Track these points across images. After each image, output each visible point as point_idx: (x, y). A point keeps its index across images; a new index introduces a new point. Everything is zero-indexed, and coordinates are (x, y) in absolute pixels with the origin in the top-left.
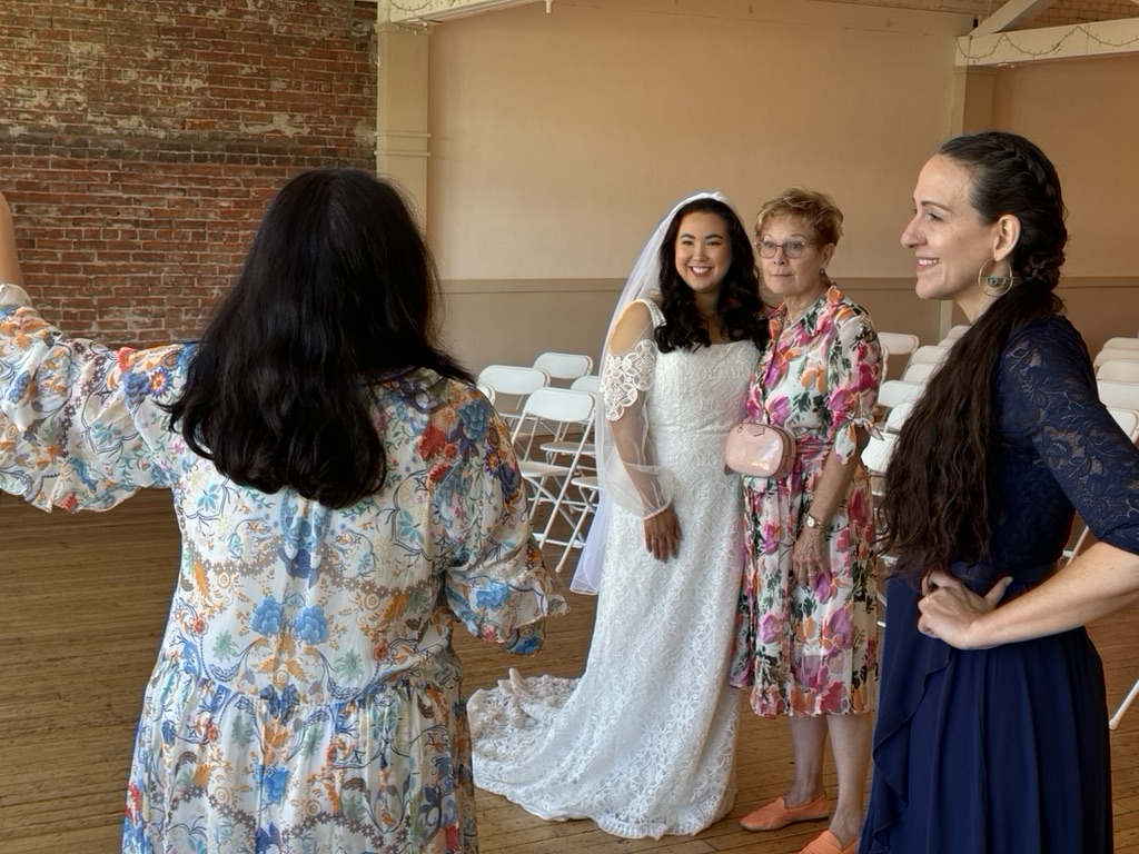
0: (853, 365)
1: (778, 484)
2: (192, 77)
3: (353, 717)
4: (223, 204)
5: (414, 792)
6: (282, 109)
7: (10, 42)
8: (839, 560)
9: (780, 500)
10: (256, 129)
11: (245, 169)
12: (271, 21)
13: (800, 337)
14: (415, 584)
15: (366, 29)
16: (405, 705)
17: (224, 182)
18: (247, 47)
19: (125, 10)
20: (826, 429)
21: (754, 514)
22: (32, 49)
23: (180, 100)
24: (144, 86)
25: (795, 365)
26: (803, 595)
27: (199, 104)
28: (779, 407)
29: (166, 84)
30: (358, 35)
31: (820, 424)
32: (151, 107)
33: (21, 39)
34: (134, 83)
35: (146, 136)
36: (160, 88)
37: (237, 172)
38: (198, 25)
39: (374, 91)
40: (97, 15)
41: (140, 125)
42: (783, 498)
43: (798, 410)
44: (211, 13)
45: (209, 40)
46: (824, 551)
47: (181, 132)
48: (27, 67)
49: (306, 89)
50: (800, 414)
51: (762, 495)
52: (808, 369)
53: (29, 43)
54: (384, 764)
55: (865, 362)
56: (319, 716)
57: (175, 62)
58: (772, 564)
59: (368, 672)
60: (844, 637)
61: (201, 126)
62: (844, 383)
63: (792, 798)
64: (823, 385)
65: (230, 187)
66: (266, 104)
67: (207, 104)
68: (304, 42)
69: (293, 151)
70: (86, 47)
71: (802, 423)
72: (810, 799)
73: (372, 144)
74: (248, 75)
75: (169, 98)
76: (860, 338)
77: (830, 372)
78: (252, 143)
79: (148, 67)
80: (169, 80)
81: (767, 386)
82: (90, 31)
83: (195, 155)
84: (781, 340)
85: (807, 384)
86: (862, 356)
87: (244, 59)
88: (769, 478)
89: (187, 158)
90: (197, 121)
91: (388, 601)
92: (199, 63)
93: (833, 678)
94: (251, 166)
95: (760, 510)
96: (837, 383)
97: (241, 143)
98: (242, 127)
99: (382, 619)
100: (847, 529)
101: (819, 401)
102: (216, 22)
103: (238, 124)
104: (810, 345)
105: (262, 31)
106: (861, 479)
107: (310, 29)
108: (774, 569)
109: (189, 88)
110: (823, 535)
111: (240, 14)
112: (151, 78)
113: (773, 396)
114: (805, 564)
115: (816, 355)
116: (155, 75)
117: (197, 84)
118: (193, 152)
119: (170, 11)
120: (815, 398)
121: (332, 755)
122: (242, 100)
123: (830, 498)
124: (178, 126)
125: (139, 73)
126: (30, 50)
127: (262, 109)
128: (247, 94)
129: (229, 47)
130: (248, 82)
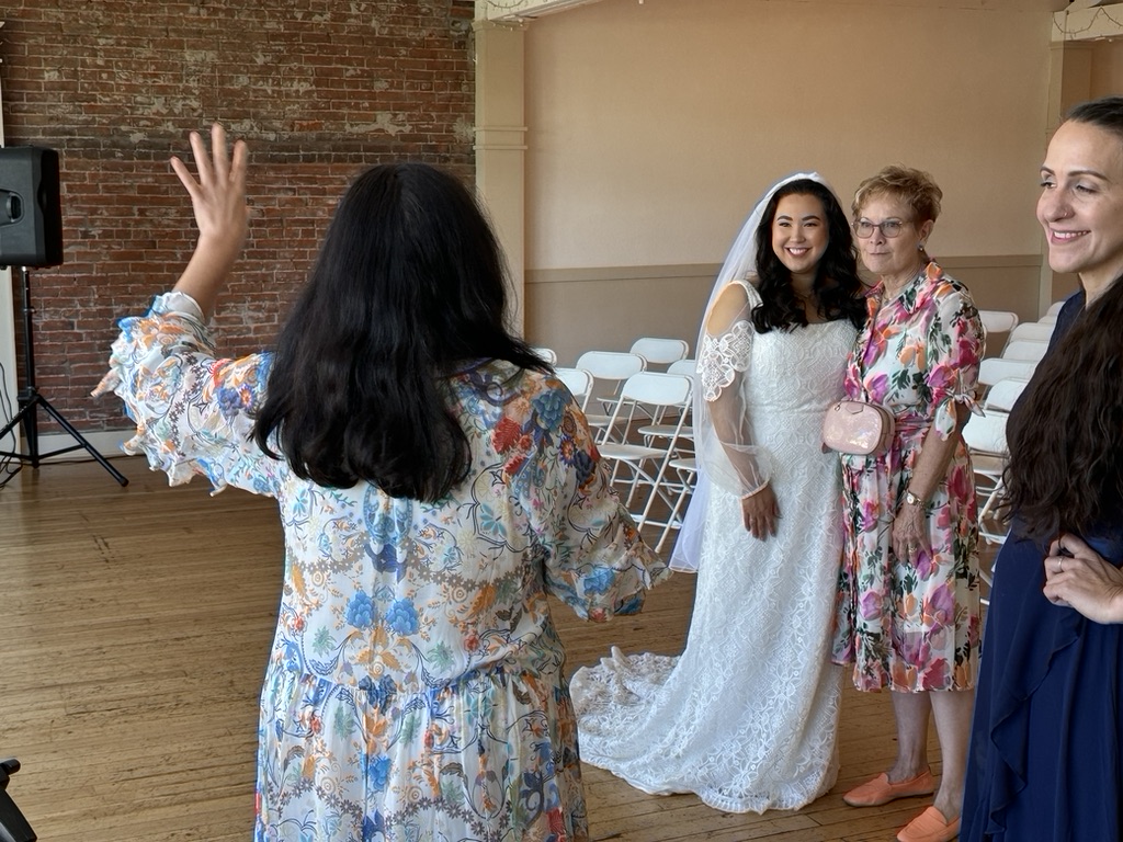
0: (952, 342)
1: (876, 461)
2: (299, 82)
3: (447, 704)
4: (331, 202)
5: (513, 778)
6: (385, 108)
7: (129, 52)
8: (940, 537)
9: (879, 477)
10: (360, 129)
11: (350, 167)
12: (374, 23)
13: (899, 314)
14: (502, 576)
15: (464, 27)
16: (499, 692)
17: (331, 181)
18: (351, 50)
19: (236, 18)
20: (926, 406)
21: (853, 492)
22: (150, 58)
23: (288, 103)
24: (255, 91)
25: (893, 343)
26: (903, 572)
27: (306, 106)
28: (878, 385)
29: (276, 88)
30: (456, 34)
31: (919, 401)
32: (261, 110)
33: (139, 49)
34: (245, 88)
35: (258, 139)
36: (270, 92)
37: (344, 170)
38: (305, 30)
39: (472, 88)
40: (209, 24)
41: (252, 128)
42: (883, 475)
43: (897, 387)
44: (317, 18)
45: (315, 44)
46: (925, 528)
47: (291, 134)
48: (145, 76)
49: (408, 88)
50: (899, 391)
51: (860, 473)
52: (907, 347)
53: (147, 53)
54: (482, 751)
55: (966, 338)
56: (415, 705)
57: (283, 67)
58: (871, 540)
59: (460, 663)
60: (946, 615)
61: (310, 128)
62: (944, 360)
63: (897, 775)
64: (922, 363)
65: (337, 185)
66: (370, 104)
67: (315, 106)
68: (405, 43)
69: (396, 149)
70: (200, 55)
71: (901, 400)
72: (914, 775)
73: (471, 140)
74: (352, 76)
75: (279, 101)
76: (961, 314)
77: (930, 349)
78: (357, 143)
79: (257, 73)
80: (278, 84)
81: (865, 364)
82: (203, 39)
83: (303, 155)
84: (879, 318)
85: (906, 361)
86: (962, 332)
87: (348, 61)
88: (867, 455)
89: (296, 159)
90: (305, 123)
91: (475, 594)
92: (305, 67)
93: (935, 655)
94: (357, 164)
95: (859, 488)
96: (937, 359)
97: (347, 143)
98: (347, 127)
99: (470, 611)
100: (948, 505)
101: (919, 378)
102: (322, 26)
103: (344, 125)
104: (909, 322)
105: (366, 33)
106: (961, 456)
107: (410, 30)
108: (873, 546)
109: (298, 91)
110: (923, 512)
111: (345, 18)
112: (261, 83)
113: (872, 373)
114: (905, 541)
115: (915, 332)
116: (265, 80)
117: (304, 87)
118: (302, 153)
119: (279, 18)
120: (914, 375)
121: (429, 741)
122: (347, 101)
123: (930, 475)
124: (287, 128)
125: (250, 78)
126: (148, 59)
127: (365, 109)
128: (353, 95)
129: (334, 50)
130: (353, 83)
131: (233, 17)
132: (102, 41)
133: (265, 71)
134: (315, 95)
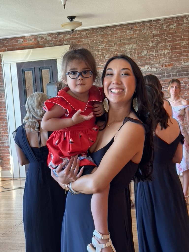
2: (165, 50)
7: (108, 49)
10: (188, 63)
11: (184, 77)
18: (184, 35)
23: (161, 58)
24: (149, 55)
27: (168, 58)
32: (151, 62)
33: (112, 47)
34: (146, 55)
35: (150, 71)
36: (154, 55)
38: (167, 31)
40: (134, 35)
41: (148, 68)
44: (171, 26)
45: (171, 36)
47: (162, 68)
53: (114, 48)
57: (159, 46)
61: (169, 65)
67: (171, 58)
70: (130, 46)
74: (185, 45)
75: (158, 58)
78: (187, 68)
79: (150, 49)
80: (158, 52)
82: (132, 41)
83: (167, 75)
87: (183, 40)
89: (164, 76)
92: (167, 44)
94: (187, 76)
97: (183, 69)
98: (183, 63)
102: (173, 29)
109: (164, 53)
111: (181, 24)
112: (151, 52)
116: (153, 51)
117: (167, 51)
119: (157, 29)
122: (183, 54)
124: (161, 66)
125: (147, 51)
126: (114, 50)
128: (184, 52)
129: (178, 37)
130: (185, 47)
131: (142, 31)
132: (100, 47)
133: (152, 48)
134: (171, 54)
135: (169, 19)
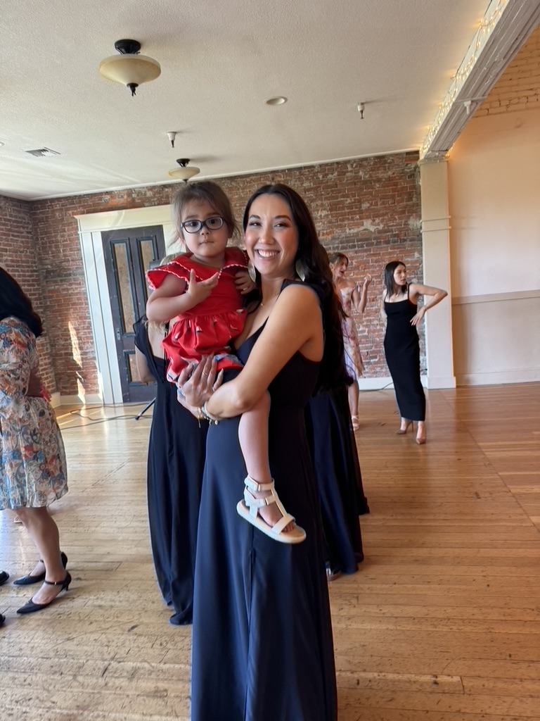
6: (368, 218)
10: (355, 231)
12: (361, 173)
15: (413, 166)
18: (348, 189)
27: (326, 223)
30: (408, 170)
38: (324, 183)
39: (419, 198)
44: (330, 176)
45: (329, 190)
49: (381, 205)
57: (313, 205)
61: (327, 234)
66: (360, 217)
67: (330, 222)
68: (379, 180)
69: (375, 238)
73: (419, 227)
74: (349, 203)
78: (353, 238)
87: (347, 196)
90: (325, 232)
92: (324, 202)
94: (353, 249)
97: (348, 239)
98: (347, 231)
102: (333, 180)
103: (345, 230)
105: (356, 179)
107: (382, 173)
109: (321, 216)
111: (344, 173)
117: (324, 213)
119: (310, 180)
122: (347, 217)
127: (357, 219)
128: (350, 213)
129: (339, 191)
130: (350, 207)
134: (330, 216)
135: (327, 165)
